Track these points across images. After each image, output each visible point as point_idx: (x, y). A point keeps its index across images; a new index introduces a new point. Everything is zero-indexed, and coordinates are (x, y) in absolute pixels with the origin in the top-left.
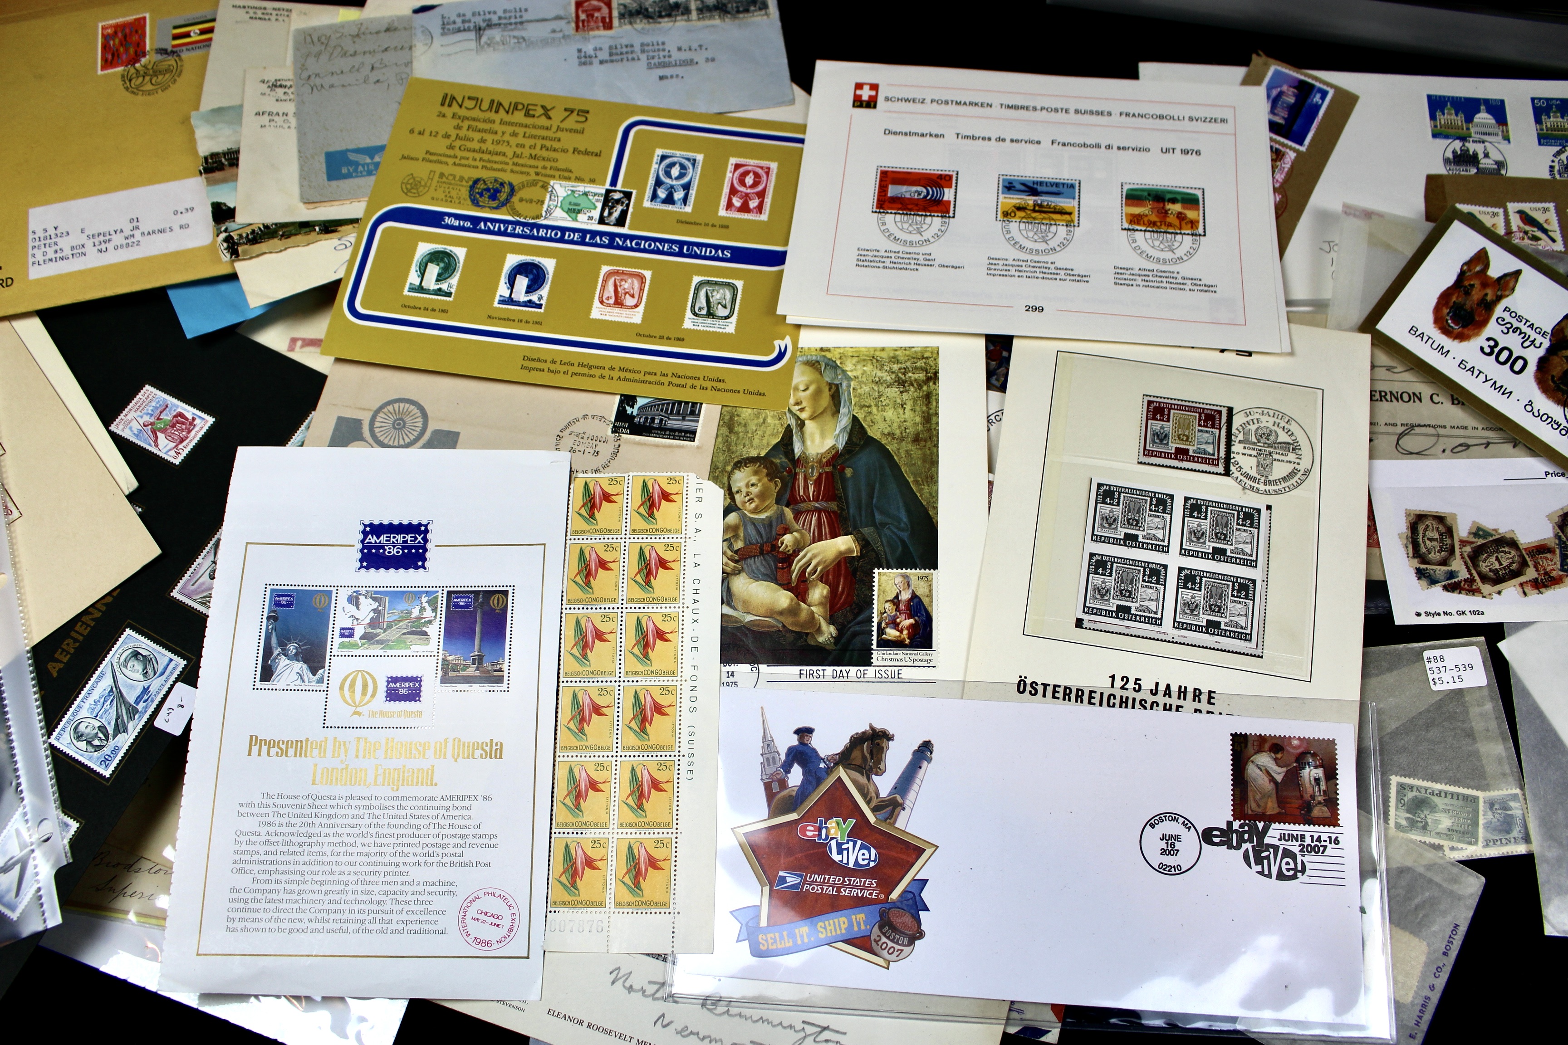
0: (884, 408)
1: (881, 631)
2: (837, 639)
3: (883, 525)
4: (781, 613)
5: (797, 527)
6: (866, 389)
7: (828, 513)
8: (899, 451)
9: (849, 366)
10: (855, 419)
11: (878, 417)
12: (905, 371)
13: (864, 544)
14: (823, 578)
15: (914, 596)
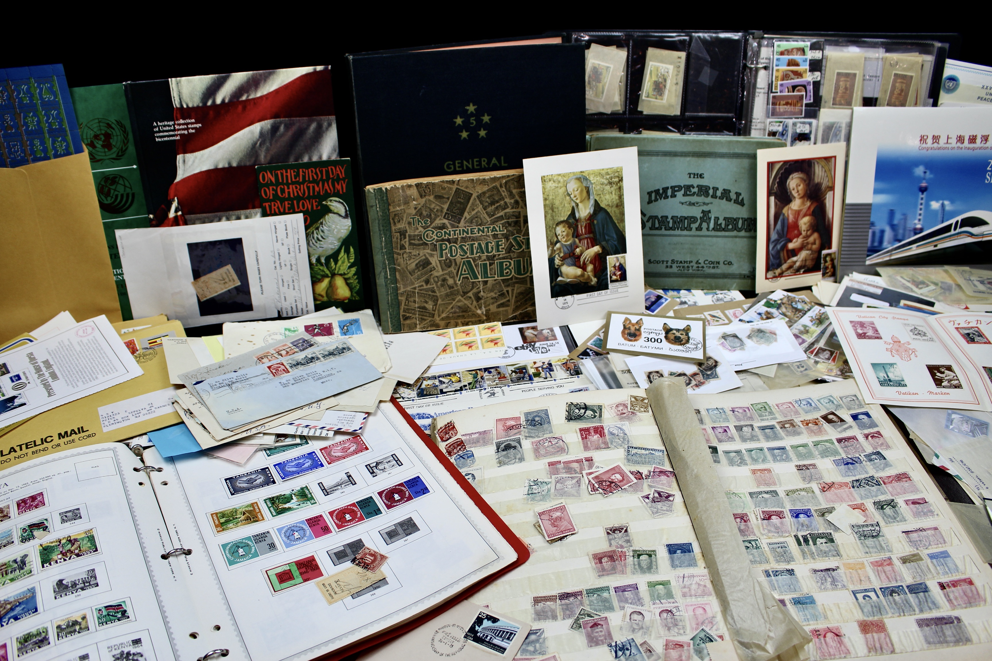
0: (605, 195)
1: (611, 277)
2: (597, 282)
3: (609, 240)
4: (579, 276)
5: (580, 245)
6: (598, 187)
7: (590, 238)
8: (612, 211)
9: (591, 178)
10: (596, 201)
11: (603, 198)
12: (611, 178)
13: (603, 248)
14: (591, 262)
15: (620, 264)
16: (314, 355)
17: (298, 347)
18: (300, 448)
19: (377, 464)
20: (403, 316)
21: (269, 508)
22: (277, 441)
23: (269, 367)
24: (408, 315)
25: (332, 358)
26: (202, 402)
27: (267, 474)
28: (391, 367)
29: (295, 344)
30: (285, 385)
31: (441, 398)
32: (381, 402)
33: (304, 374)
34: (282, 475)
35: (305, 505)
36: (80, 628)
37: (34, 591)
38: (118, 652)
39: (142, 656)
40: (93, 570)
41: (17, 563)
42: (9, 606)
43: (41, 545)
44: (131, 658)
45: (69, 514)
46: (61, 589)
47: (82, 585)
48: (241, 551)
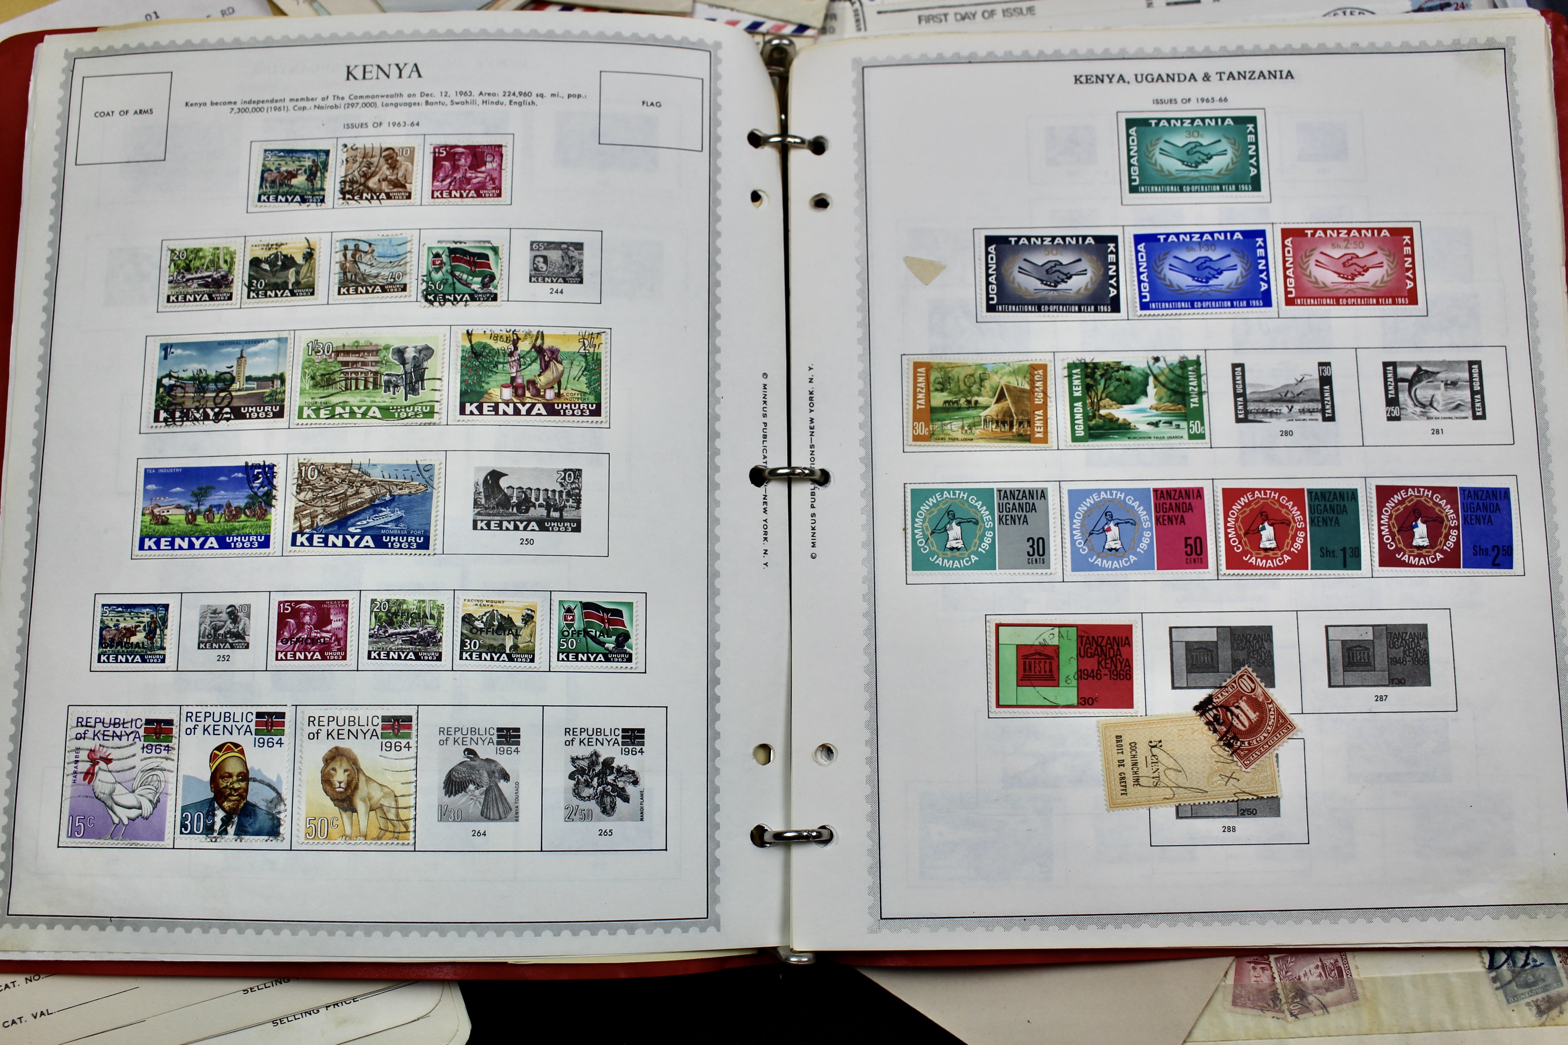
19: (1420, 374)
21: (1073, 400)
27: (1106, 265)
35: (1170, 430)
36: (515, 647)
37: (431, 477)
38: (586, 751)
39: (635, 783)
40: (578, 473)
41: (403, 362)
42: (367, 493)
43: (469, 334)
44: (610, 779)
45: (555, 256)
46: (493, 502)
47: (543, 512)
48: (955, 531)
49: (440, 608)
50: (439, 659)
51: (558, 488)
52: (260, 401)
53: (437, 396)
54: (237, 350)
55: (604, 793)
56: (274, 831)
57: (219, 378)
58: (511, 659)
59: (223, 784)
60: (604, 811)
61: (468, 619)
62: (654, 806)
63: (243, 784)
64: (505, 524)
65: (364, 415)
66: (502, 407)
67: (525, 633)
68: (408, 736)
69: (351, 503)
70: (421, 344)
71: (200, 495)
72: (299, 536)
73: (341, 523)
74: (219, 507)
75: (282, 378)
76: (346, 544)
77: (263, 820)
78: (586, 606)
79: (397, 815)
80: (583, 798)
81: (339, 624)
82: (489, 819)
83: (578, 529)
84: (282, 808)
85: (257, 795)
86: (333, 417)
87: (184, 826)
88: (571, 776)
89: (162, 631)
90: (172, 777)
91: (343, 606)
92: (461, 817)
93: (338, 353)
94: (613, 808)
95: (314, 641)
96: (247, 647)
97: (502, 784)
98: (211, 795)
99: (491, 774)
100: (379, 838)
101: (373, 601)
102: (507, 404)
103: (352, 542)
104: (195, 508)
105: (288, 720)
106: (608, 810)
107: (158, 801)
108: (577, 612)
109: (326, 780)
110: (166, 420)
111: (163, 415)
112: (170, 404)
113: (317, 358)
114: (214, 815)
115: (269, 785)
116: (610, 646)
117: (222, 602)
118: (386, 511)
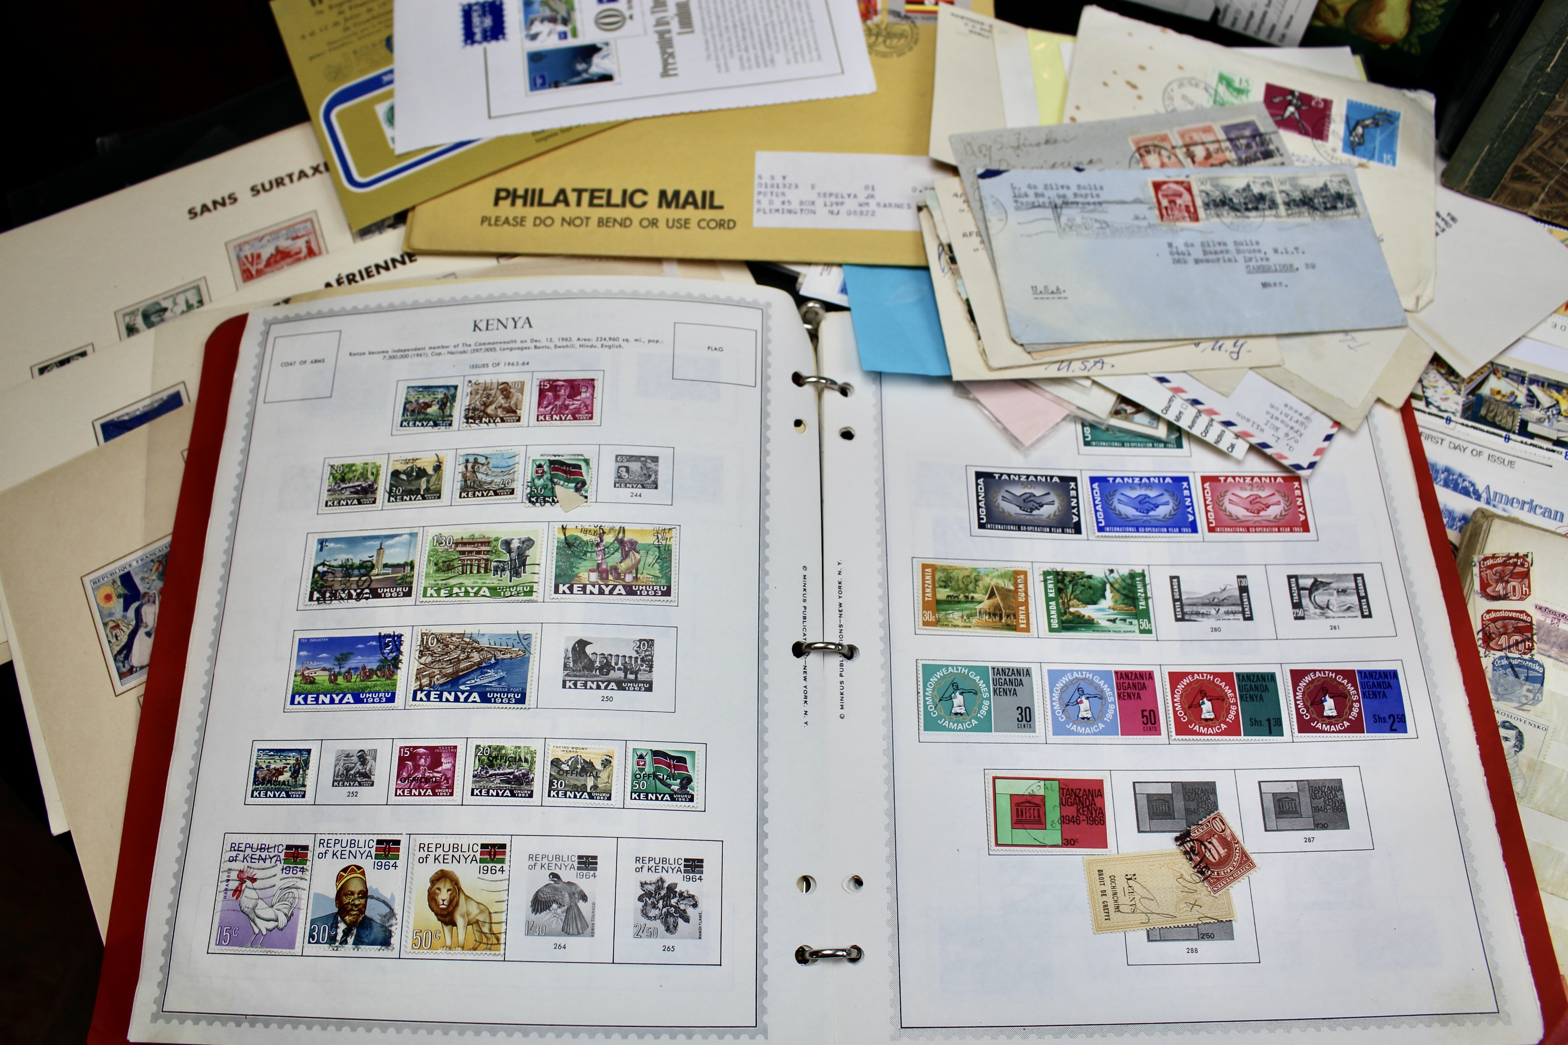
16: (1266, 190)
17: (1236, 148)
18: (1160, 451)
19: (1317, 585)
20: (1518, 169)
21: (1048, 600)
22: (1116, 413)
23: (1157, 186)
24: (1530, 171)
25: (1305, 218)
26: (985, 236)
27: (1069, 499)
28: (1431, 302)
29: (1233, 133)
30: (1179, 258)
31: (1517, 446)
32: (1379, 400)
33: (1229, 238)
34: (1101, 519)
35: (1125, 626)
36: (595, 787)
37: (529, 645)
38: (653, 877)
39: (695, 905)
40: (650, 643)
41: (510, 551)
42: (476, 657)
43: (564, 529)
44: (673, 901)
45: (635, 466)
46: (580, 666)
47: (621, 674)
48: (958, 699)
49: (533, 753)
50: (531, 796)
51: (634, 655)
52: (394, 583)
53: (535, 578)
54: (377, 543)
55: (668, 914)
56: (386, 942)
57: (362, 565)
58: (591, 797)
59: (346, 900)
60: (668, 930)
61: (556, 763)
62: (711, 927)
63: (362, 901)
64: (589, 684)
65: (476, 594)
66: (589, 588)
67: (604, 775)
68: (502, 861)
69: (463, 665)
70: (524, 536)
71: (341, 660)
72: (419, 692)
73: (453, 682)
74: (356, 669)
75: (412, 565)
76: (457, 699)
77: (377, 932)
78: (655, 753)
79: (491, 929)
80: (649, 918)
81: (449, 766)
82: (568, 934)
83: (650, 689)
84: (393, 921)
85: (374, 911)
86: (451, 595)
87: (311, 936)
88: (640, 899)
89: (304, 771)
90: (304, 895)
91: (452, 751)
92: (545, 932)
93: (457, 544)
94: (675, 927)
95: (427, 780)
96: (372, 785)
97: (581, 904)
98: (336, 910)
99: (572, 895)
100: (475, 949)
101: (478, 747)
102: (594, 586)
103: (462, 697)
104: (337, 670)
105: (403, 847)
106: (671, 929)
107: (292, 915)
108: (648, 759)
109: (432, 898)
110: (318, 599)
111: (316, 595)
112: (322, 586)
113: (440, 549)
114: (337, 927)
115: (384, 902)
116: (676, 788)
117: (354, 747)
118: (491, 672)
